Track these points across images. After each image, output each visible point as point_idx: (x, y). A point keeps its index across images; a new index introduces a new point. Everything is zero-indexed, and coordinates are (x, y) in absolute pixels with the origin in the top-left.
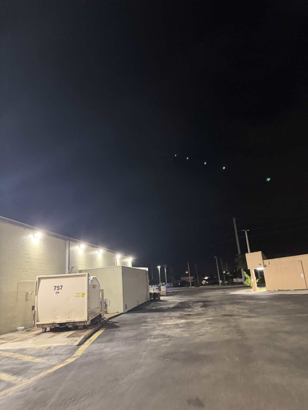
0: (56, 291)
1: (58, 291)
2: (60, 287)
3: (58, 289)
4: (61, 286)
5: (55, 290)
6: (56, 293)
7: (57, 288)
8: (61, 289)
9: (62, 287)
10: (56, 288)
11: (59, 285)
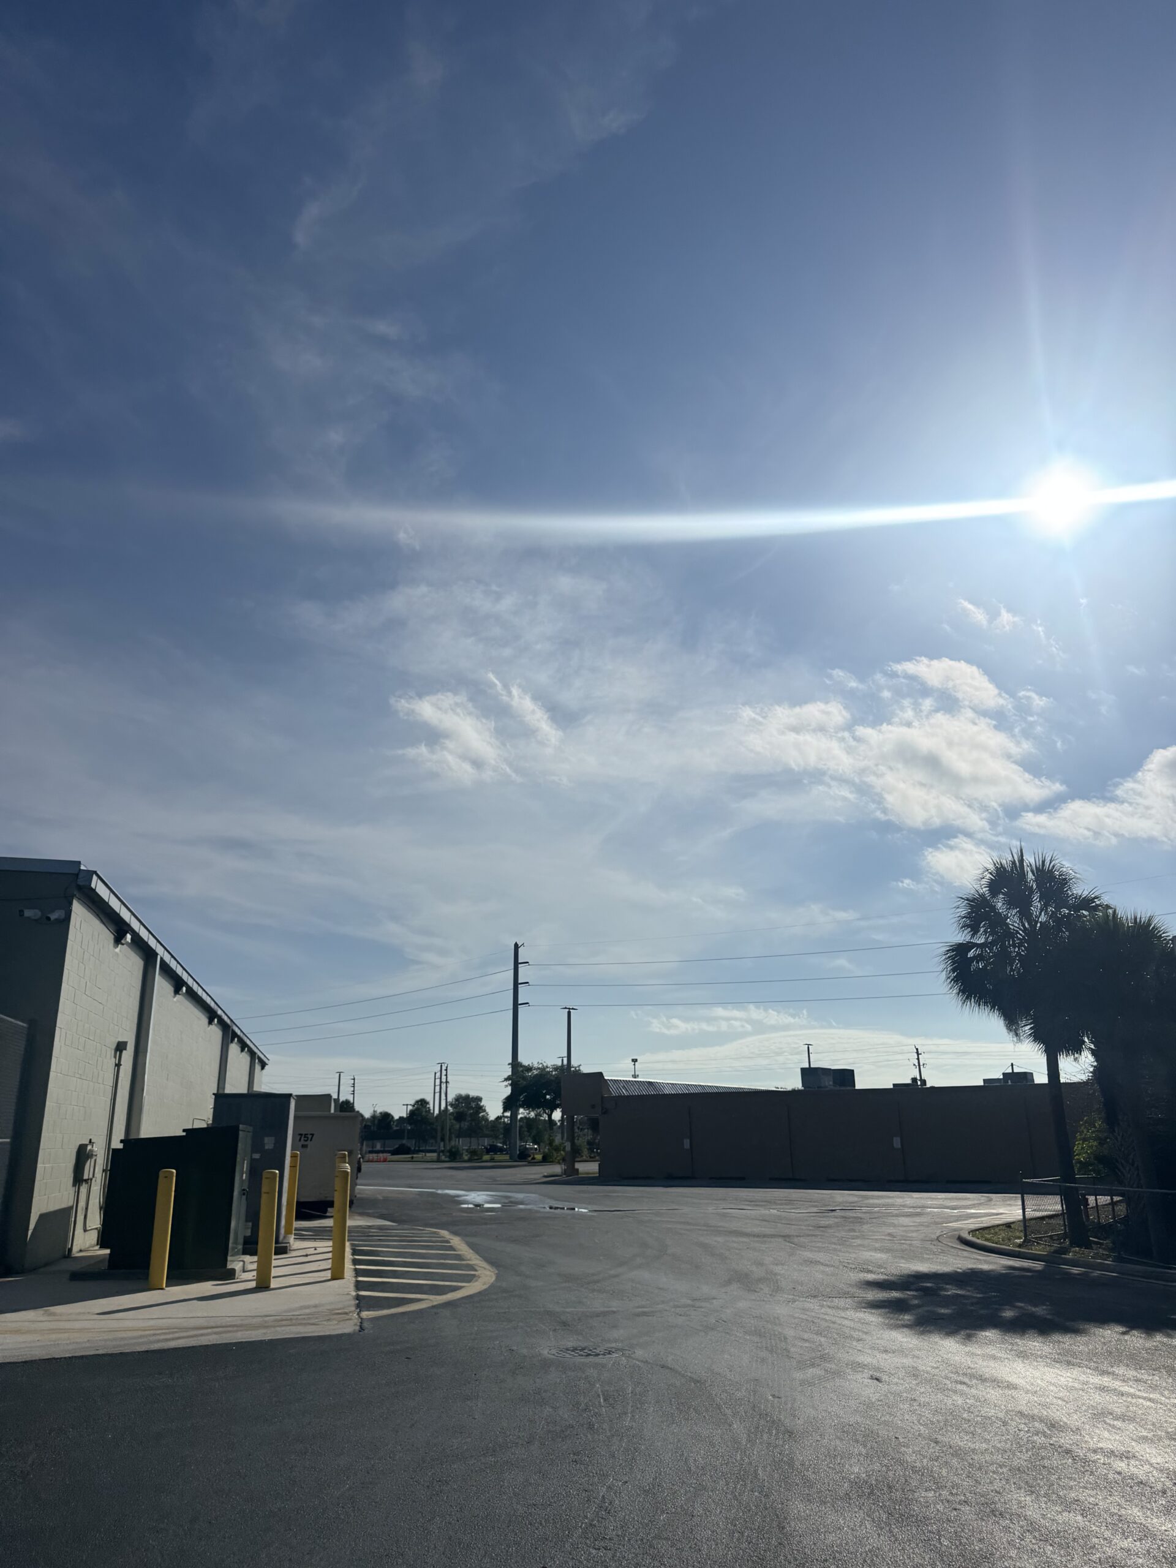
0: (302, 1142)
1: (306, 1143)
2: (310, 1137)
3: (306, 1139)
4: (311, 1134)
5: (300, 1140)
6: (304, 1146)
7: (305, 1137)
8: (311, 1140)
9: (315, 1136)
10: (302, 1139)
11: (306, 1133)
